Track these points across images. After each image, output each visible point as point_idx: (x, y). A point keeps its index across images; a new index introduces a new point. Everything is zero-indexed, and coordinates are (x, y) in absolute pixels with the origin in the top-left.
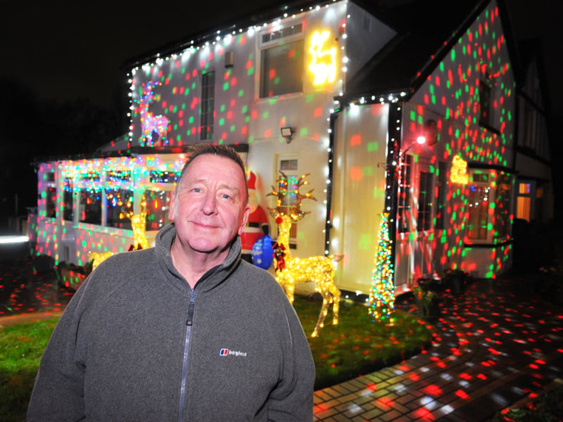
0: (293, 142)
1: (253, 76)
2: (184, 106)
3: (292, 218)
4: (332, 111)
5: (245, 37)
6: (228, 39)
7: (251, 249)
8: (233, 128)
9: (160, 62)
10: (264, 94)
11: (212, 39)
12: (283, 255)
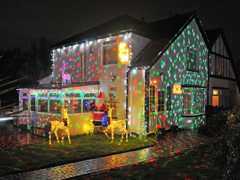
0: (114, 81)
1: (100, 56)
2: (74, 66)
3: (112, 109)
4: (127, 71)
5: (97, 42)
6: (91, 43)
7: (101, 119)
8: (93, 75)
9: (64, 48)
10: (104, 63)
11: (85, 42)
12: (110, 120)
